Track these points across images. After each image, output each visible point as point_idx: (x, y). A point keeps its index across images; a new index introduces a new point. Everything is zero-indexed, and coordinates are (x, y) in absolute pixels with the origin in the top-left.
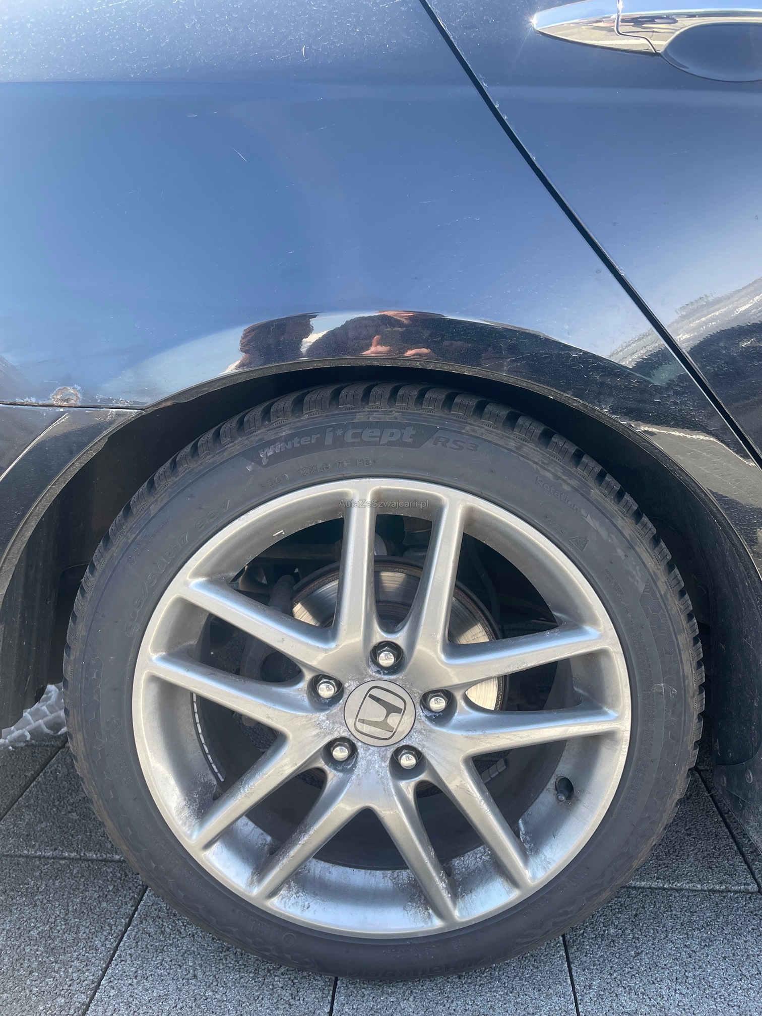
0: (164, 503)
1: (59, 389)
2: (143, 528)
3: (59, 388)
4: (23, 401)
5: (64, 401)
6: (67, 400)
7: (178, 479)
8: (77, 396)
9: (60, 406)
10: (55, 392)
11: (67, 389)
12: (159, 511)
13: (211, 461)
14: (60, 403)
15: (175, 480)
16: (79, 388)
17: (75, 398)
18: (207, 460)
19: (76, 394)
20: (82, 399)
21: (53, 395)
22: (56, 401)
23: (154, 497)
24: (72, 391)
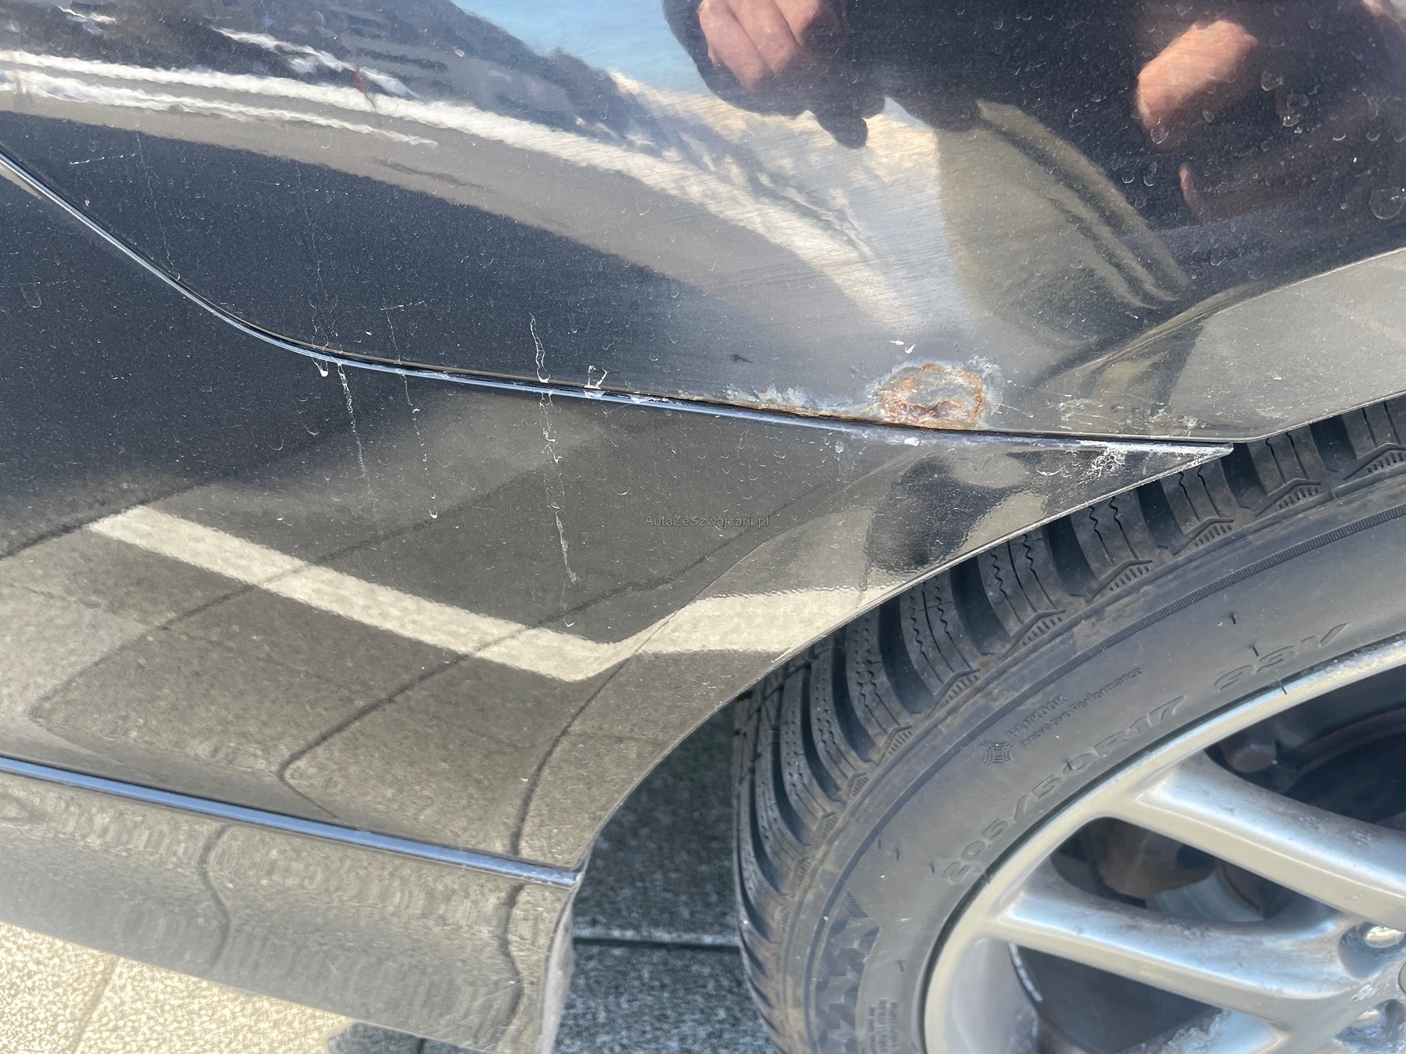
0: (1126, 624)
1: (906, 370)
2: (1047, 682)
3: (906, 365)
4: (754, 400)
5: (925, 411)
6: (935, 411)
7: (1180, 558)
8: (980, 400)
9: (903, 427)
10: (888, 377)
11: (940, 370)
12: (1109, 643)
13: (1315, 515)
14: (904, 417)
15: (1169, 559)
16: (988, 368)
17: (969, 403)
18: (1297, 513)
19: (979, 391)
20: (1001, 409)
21: (877, 386)
22: (892, 410)
23: (1089, 602)
24: (960, 380)
